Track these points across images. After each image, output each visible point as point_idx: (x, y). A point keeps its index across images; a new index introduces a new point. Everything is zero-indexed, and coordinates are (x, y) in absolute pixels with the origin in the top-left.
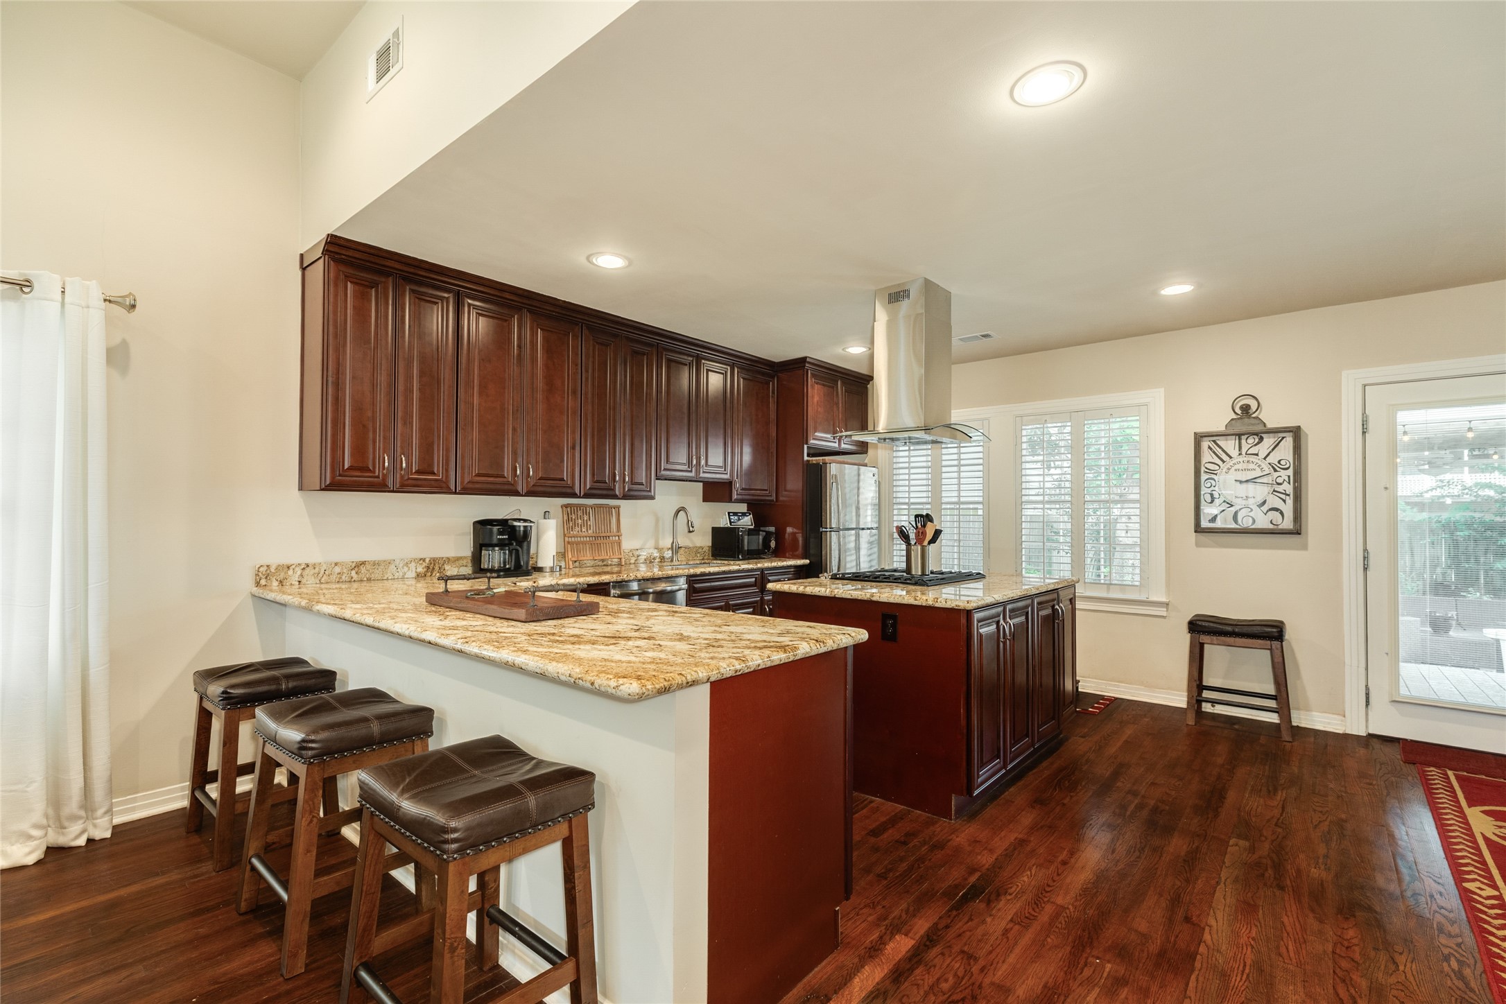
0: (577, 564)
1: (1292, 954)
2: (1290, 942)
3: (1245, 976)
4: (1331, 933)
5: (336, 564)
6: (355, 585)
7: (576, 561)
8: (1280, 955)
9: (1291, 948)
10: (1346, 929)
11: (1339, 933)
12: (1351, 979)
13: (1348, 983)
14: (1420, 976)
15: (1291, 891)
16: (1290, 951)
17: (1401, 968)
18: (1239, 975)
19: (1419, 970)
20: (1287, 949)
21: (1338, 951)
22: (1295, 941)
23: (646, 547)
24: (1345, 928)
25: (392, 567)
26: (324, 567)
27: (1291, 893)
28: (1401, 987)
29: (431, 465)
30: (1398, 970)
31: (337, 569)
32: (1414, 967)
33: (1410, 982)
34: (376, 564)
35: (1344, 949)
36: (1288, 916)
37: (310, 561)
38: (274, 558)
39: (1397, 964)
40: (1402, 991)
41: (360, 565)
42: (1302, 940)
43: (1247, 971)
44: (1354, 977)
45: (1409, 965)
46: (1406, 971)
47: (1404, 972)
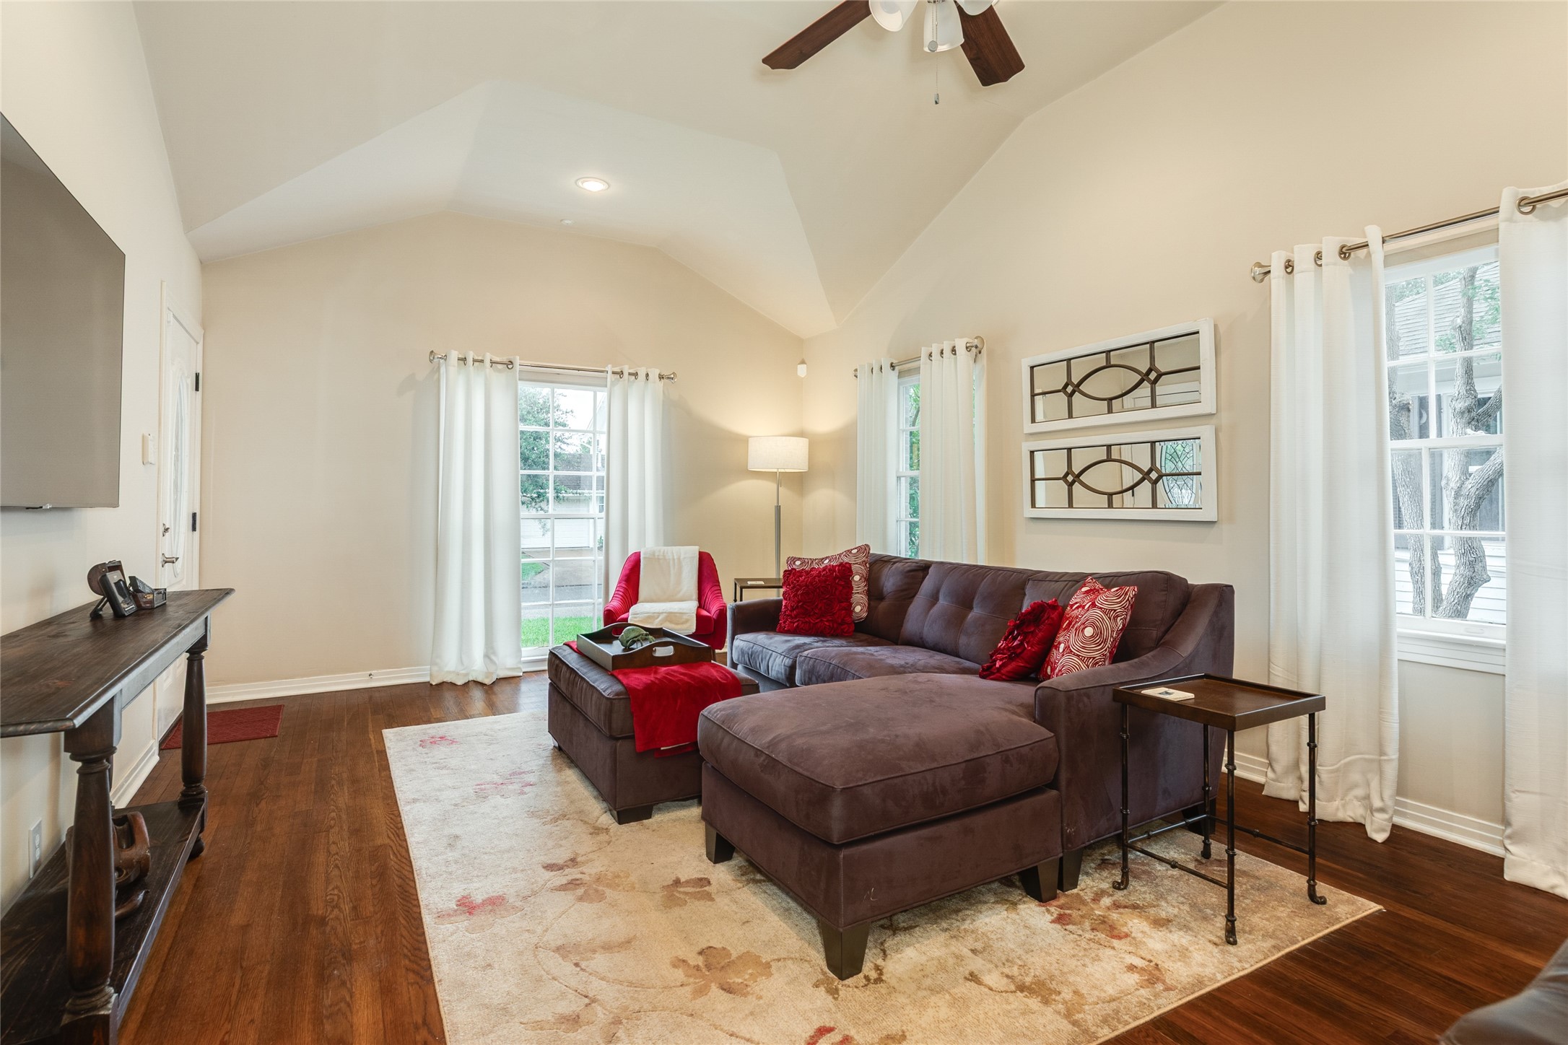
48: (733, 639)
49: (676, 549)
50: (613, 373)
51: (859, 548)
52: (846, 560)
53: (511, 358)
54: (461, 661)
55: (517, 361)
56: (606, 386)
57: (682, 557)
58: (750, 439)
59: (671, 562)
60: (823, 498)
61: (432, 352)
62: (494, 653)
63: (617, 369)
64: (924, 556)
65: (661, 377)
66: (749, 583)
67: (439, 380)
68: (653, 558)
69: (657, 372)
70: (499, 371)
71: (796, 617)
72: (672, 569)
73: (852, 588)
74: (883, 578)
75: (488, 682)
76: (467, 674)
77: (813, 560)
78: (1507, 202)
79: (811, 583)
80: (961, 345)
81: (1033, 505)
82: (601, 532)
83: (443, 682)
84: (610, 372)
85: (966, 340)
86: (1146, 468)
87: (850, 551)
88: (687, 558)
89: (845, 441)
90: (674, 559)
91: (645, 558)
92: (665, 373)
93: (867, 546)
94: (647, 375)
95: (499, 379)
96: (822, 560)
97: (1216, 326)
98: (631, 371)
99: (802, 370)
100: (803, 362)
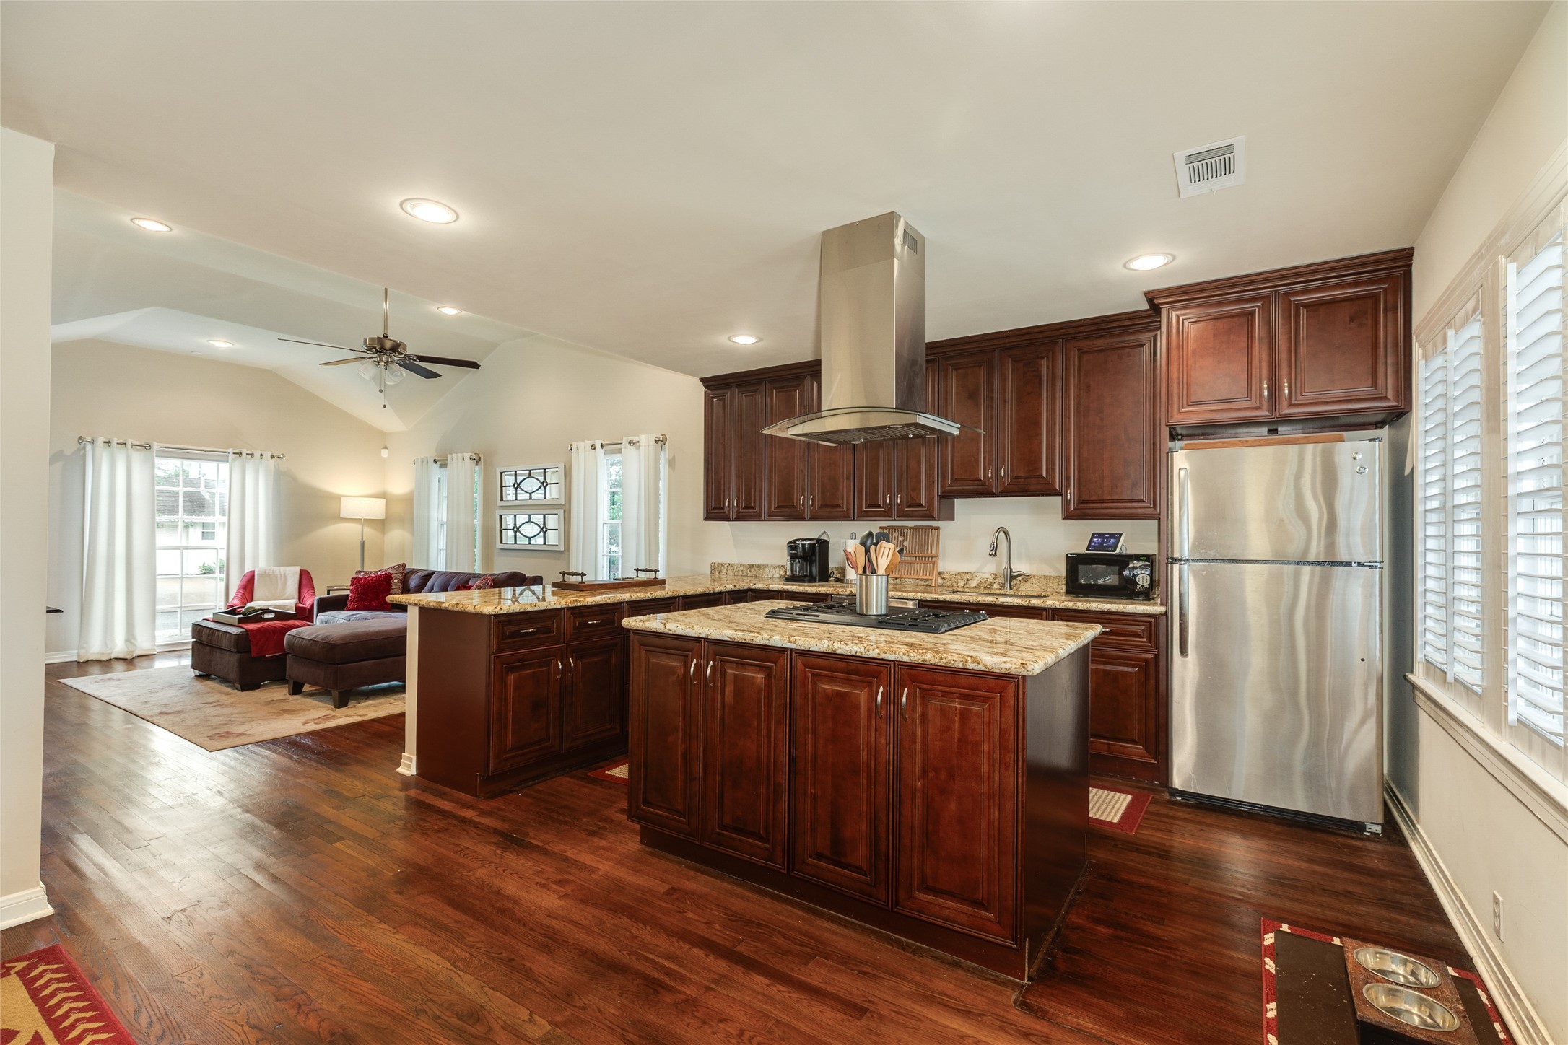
0: (898, 581)
1: (324, 964)
2: (339, 971)
3: (329, 928)
4: (326, 1007)
5: (741, 565)
6: (749, 579)
7: (896, 579)
8: (330, 957)
9: (333, 968)
10: (320, 1023)
11: (320, 1012)
12: (270, 984)
13: (270, 981)
14: (227, 1034)
15: (407, 1017)
16: (331, 966)
17: (246, 1028)
18: (332, 925)
19: (232, 1039)
20: (334, 965)
21: (302, 996)
22: (338, 976)
23: (983, 571)
24: (322, 1023)
25: (767, 569)
26: (736, 566)
27: (403, 1014)
28: (232, 1010)
29: (751, 503)
30: (246, 1023)
31: (741, 568)
32: (237, 1038)
33: (230, 1021)
34: (759, 566)
35: (301, 1002)
36: (371, 989)
37: (731, 562)
38: (718, 561)
39: (252, 1028)
40: (230, 1008)
41: (752, 566)
42: (334, 980)
43: (332, 931)
44: (270, 987)
45: (243, 1036)
46: (240, 1028)
47: (241, 1026)
48: (317, 615)
49: (282, 568)
50: (234, 453)
51: (399, 566)
52: (391, 571)
53: (149, 442)
54: (106, 645)
55: (155, 445)
56: (228, 461)
57: (287, 573)
58: (342, 498)
59: (279, 577)
60: (396, 535)
61: (81, 437)
62: (135, 639)
63: (237, 451)
64: (432, 568)
65: (272, 456)
66: (335, 588)
67: (84, 456)
68: (265, 575)
69: (270, 454)
70: (138, 450)
71: (356, 602)
72: (279, 581)
73: (391, 586)
74: (410, 580)
75: (128, 657)
76: (110, 654)
77: (371, 572)
78: (625, 440)
79: (366, 584)
80: (467, 456)
81: (501, 542)
82: (223, 556)
83: (88, 661)
84: (231, 453)
85: (471, 454)
86: (542, 526)
87: (393, 567)
88: (292, 574)
89: (409, 500)
90: (281, 575)
91: (258, 574)
92: (275, 454)
93: (404, 564)
94: (262, 455)
95: (137, 457)
96: (377, 572)
97: (565, 466)
98: (249, 452)
99: (385, 453)
100: (385, 448)
